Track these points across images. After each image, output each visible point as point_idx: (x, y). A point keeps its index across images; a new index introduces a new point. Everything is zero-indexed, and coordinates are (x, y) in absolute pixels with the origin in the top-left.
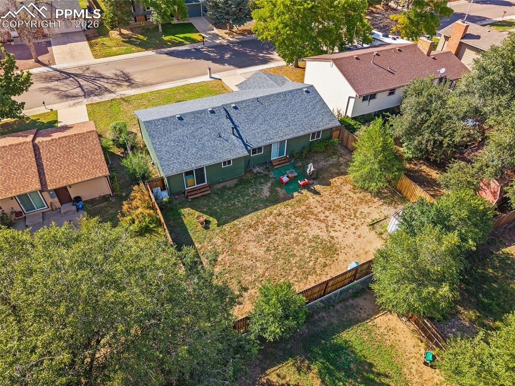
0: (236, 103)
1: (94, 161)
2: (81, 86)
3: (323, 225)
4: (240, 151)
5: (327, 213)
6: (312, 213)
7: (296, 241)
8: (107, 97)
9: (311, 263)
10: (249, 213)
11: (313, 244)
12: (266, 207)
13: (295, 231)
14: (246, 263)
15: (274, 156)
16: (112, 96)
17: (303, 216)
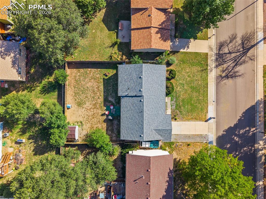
0: (143, 102)
1: (138, 46)
3: (89, 108)
4: (121, 93)
5: (93, 113)
6: (95, 108)
7: (86, 97)
8: (212, 63)
9: (78, 97)
11: (83, 101)
12: (104, 96)
13: (90, 99)
16: (212, 65)
17: (95, 105)
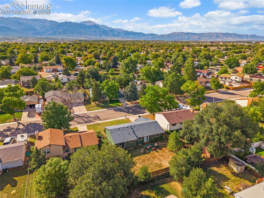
0: (134, 125)
2: (84, 120)
3: (159, 160)
4: (135, 138)
5: (160, 157)
6: (156, 157)
7: (151, 164)
8: (92, 123)
9: (155, 169)
10: (137, 156)
11: (155, 165)
12: (142, 155)
13: (151, 161)
14: (136, 168)
15: (145, 141)
16: (94, 123)
17: (153, 158)
